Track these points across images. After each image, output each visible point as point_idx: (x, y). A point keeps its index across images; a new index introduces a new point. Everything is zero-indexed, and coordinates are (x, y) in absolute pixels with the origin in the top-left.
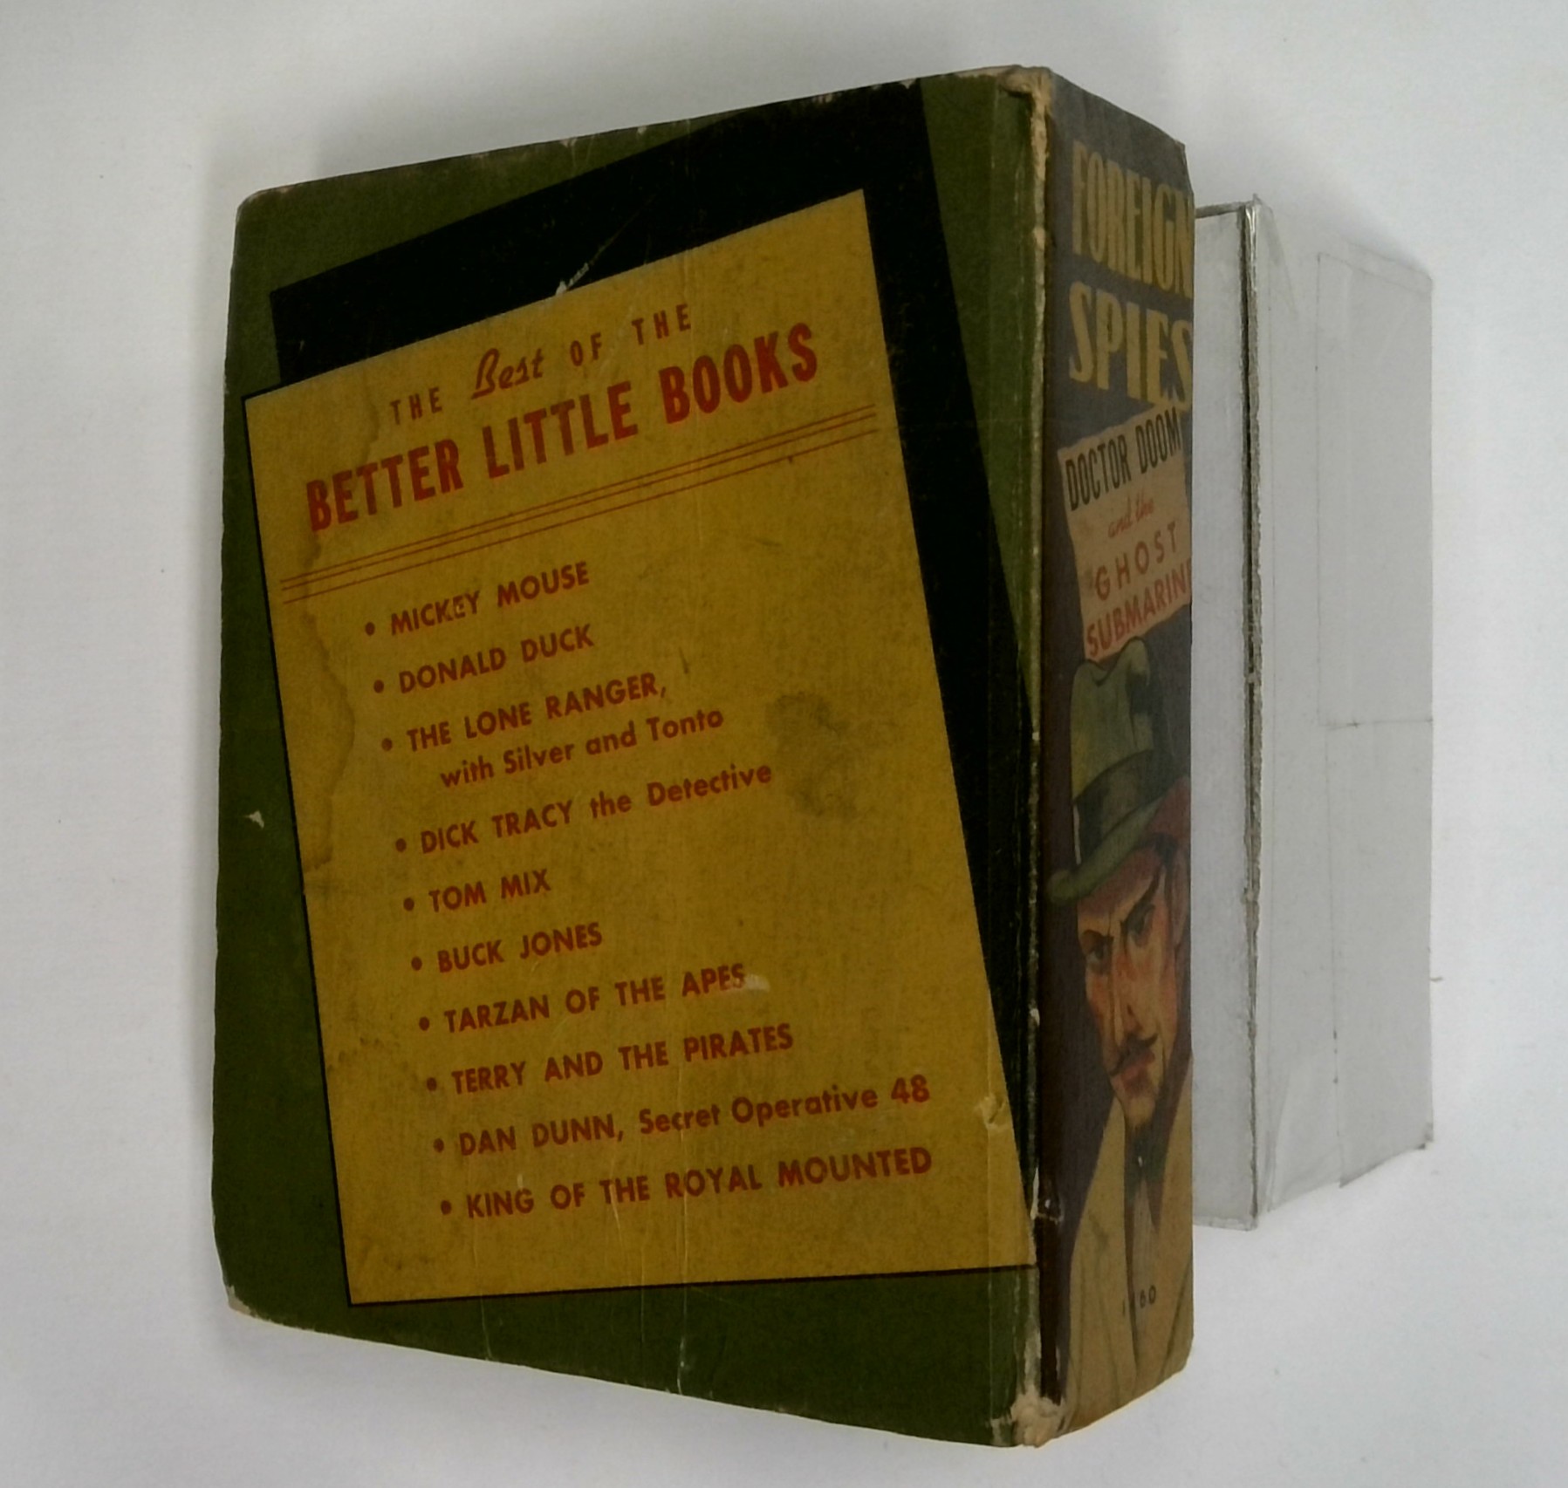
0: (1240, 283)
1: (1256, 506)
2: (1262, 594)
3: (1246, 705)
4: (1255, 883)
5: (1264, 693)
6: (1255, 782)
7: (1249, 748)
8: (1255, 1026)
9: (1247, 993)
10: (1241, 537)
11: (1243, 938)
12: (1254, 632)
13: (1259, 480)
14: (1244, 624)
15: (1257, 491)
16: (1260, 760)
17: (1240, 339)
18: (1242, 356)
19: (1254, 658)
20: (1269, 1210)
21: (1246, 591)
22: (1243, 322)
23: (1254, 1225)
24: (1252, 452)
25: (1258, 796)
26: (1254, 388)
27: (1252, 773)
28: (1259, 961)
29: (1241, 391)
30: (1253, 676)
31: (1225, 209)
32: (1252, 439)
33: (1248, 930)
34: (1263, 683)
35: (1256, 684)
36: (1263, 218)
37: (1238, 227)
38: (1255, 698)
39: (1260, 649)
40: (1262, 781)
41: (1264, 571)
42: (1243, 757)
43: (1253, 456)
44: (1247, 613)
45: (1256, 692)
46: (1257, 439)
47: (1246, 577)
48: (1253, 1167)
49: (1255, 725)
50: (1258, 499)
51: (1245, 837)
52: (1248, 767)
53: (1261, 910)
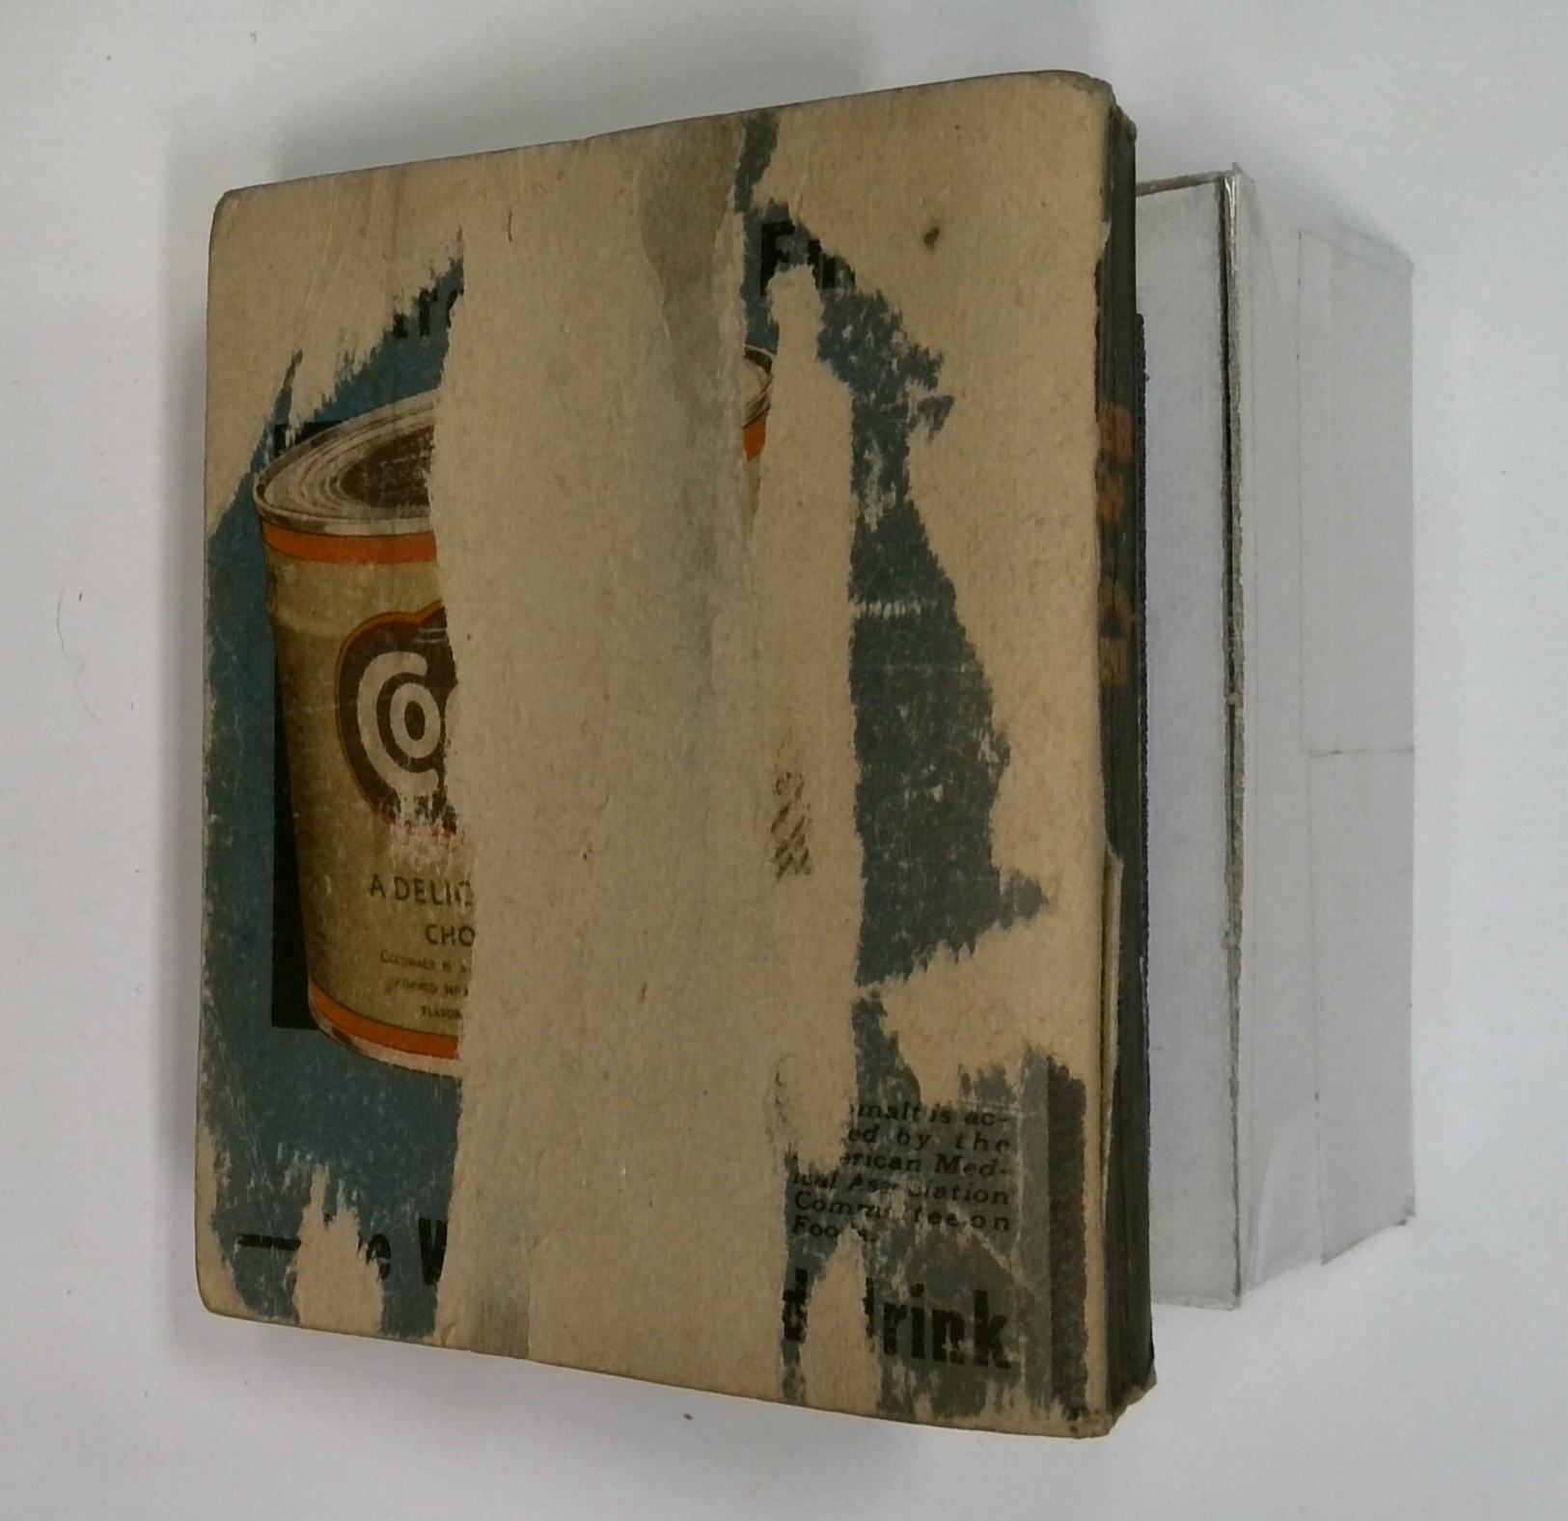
0: (1218, 260)
1: (1238, 507)
2: (1244, 605)
3: (1226, 728)
4: (1237, 926)
5: (1247, 715)
6: (1236, 813)
7: (1229, 775)
8: (1238, 1083)
9: (1229, 1048)
10: (1221, 542)
11: (1224, 986)
12: (1235, 648)
13: (1241, 479)
14: (1224, 638)
15: (1238, 490)
16: (1243, 790)
17: (1219, 323)
18: (1221, 341)
19: (1235, 677)
21: (1226, 603)
22: (1222, 303)
23: (1237, 1304)
24: (1233, 447)
25: (1239, 829)
26: (1235, 377)
27: (1232, 804)
28: (1241, 1013)
29: (1220, 381)
30: (1234, 697)
31: (1202, 180)
32: (1233, 434)
33: (1230, 977)
34: (1245, 704)
35: (1237, 706)
36: (1244, 190)
37: (1216, 199)
38: (1236, 721)
39: (1242, 666)
40: (1244, 813)
41: (1246, 580)
42: (1223, 785)
43: (1233, 452)
44: (1227, 626)
45: (1237, 714)
46: (1238, 435)
47: (1226, 589)
48: (1236, 1240)
49: (1236, 751)
50: (1239, 501)
51: (1226, 875)
52: (1229, 797)
53: (1243, 956)
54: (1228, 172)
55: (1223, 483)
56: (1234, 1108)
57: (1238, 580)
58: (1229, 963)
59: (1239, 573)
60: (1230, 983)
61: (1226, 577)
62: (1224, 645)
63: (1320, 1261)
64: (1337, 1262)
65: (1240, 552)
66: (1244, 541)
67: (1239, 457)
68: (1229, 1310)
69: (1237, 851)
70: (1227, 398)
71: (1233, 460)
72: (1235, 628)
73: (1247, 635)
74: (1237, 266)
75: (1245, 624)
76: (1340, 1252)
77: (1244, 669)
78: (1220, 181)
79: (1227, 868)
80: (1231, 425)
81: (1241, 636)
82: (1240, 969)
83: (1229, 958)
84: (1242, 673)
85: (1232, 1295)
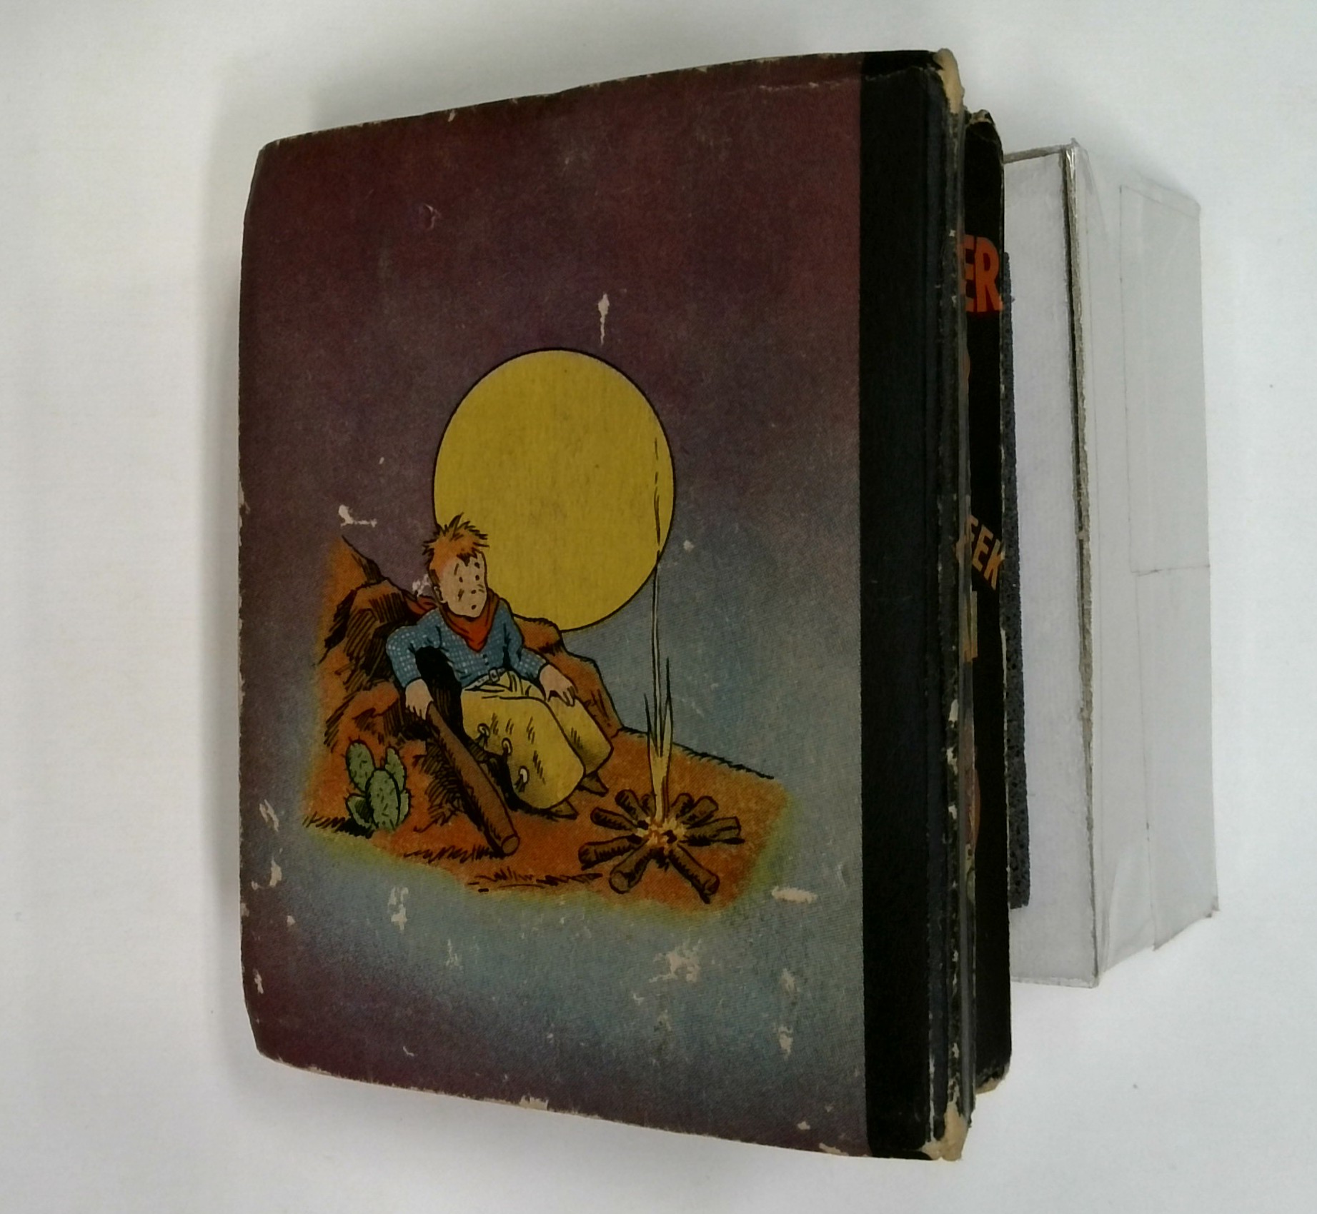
0: (1062, 211)
1: (1082, 394)
2: (1089, 466)
3: (1077, 557)
4: (1088, 703)
5: (1092, 547)
6: (1086, 620)
7: (1080, 592)
8: (1092, 821)
9: (1085, 794)
10: (1070, 419)
11: (1081, 749)
12: (1082, 498)
13: (1084, 372)
14: (1074, 491)
15: (1082, 381)
16: (1090, 602)
17: (1064, 257)
18: (1066, 271)
19: (1083, 519)
20: (1105, 971)
21: (1075, 464)
22: (1066, 243)
23: (1096, 984)
24: (1077, 349)
25: (1088, 632)
26: (1078, 297)
27: (1083, 614)
28: (1093, 767)
29: (1066, 300)
30: (1082, 534)
31: (1048, 151)
32: (1076, 339)
33: (1085, 741)
34: (1091, 539)
35: (1085, 540)
36: (1081, 157)
37: (1060, 166)
38: (1085, 552)
39: (1088, 511)
40: (1092, 620)
41: (1089, 447)
42: (1076, 600)
43: (1077, 353)
44: (1076, 482)
45: (1085, 546)
46: (1081, 340)
47: (1074, 454)
48: (1094, 937)
49: (1085, 574)
50: (1082, 388)
51: (1080, 666)
52: (1081, 609)
53: (1094, 726)
54: (1068, 145)
55: (1070, 375)
56: (1090, 839)
57: (1083, 447)
58: (1084, 731)
59: (1084, 443)
60: (1085, 746)
62: (1074, 496)
63: (1153, 949)
64: (1165, 947)
65: (1084, 426)
66: (1087, 417)
67: (1082, 356)
68: (1090, 987)
69: (1088, 648)
70: (1072, 313)
71: (1077, 359)
72: (1082, 483)
73: (1091, 487)
74: (1079, 214)
75: (1089, 480)
76: (1166, 940)
77: (1090, 513)
78: (1063, 152)
79: (1080, 661)
80: (1075, 332)
81: (1087, 489)
82: (1091, 735)
83: (1084, 728)
84: (1088, 516)
85: (1093, 978)
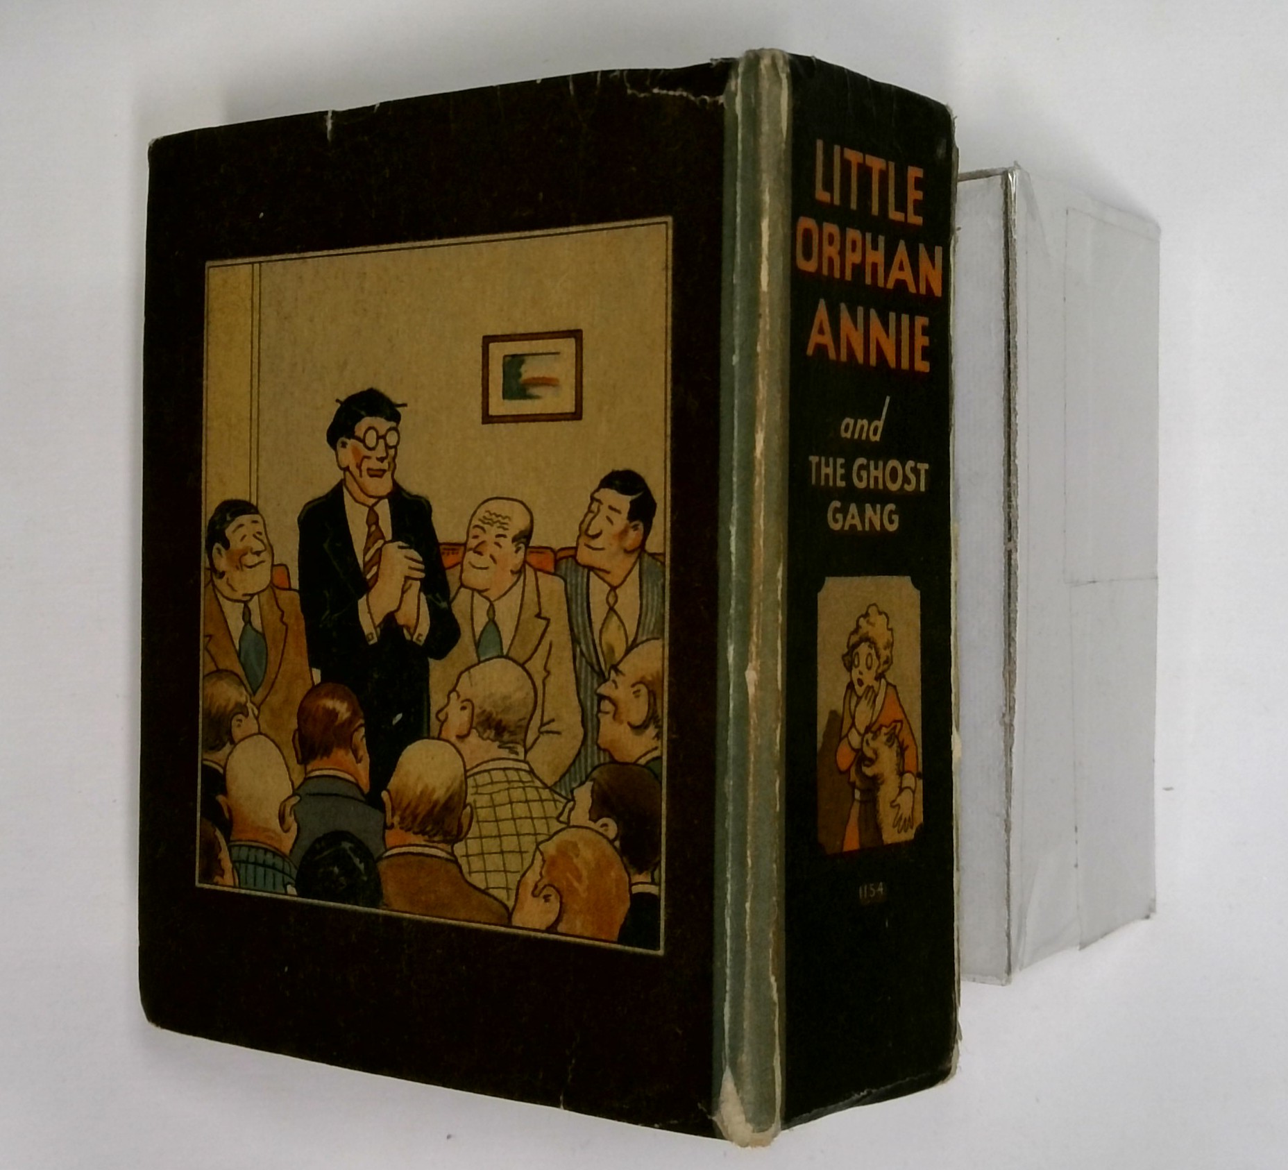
0: (1003, 231)
1: (1015, 409)
2: (1019, 479)
3: (1005, 567)
4: (1011, 709)
6: (1012, 629)
7: (1007, 601)
8: (1010, 823)
9: (1004, 797)
10: (1002, 434)
11: (1002, 753)
12: (1012, 510)
13: (1017, 389)
14: (1004, 502)
15: (1015, 397)
16: (1016, 611)
17: (1003, 276)
18: (1004, 290)
19: (1012, 530)
20: (1020, 970)
21: (1006, 477)
22: (1005, 263)
23: (1008, 981)
24: (1012, 366)
25: (1014, 640)
26: (1014, 316)
27: (1009, 622)
28: (1014, 771)
29: (1003, 318)
30: (1011, 545)
31: (992, 173)
32: (1011, 355)
33: (1006, 746)
34: (1019, 550)
35: (1013, 551)
36: (1022, 180)
37: (1002, 188)
38: (1013, 562)
39: (1017, 523)
40: (1017, 628)
41: (1020, 461)
42: (1002, 608)
43: (1012, 370)
44: (1006, 494)
45: (1013, 557)
46: (1016, 357)
47: (1006, 466)
48: (1008, 936)
49: (1012, 584)
50: (1015, 404)
51: (1003, 672)
52: (1007, 617)
53: (1016, 731)
54: (1010, 168)
55: (1005, 390)
56: (1008, 841)
57: (1014, 461)
58: (1005, 736)
59: (1015, 457)
60: (1005, 750)
61: (1006, 459)
62: (1003, 508)
63: (1078, 948)
64: (1094, 947)
65: (1016, 440)
66: (1019, 433)
67: (1016, 372)
68: (1002, 985)
69: (1012, 655)
70: (1008, 331)
71: (1011, 375)
72: (1012, 495)
73: (1021, 501)
74: (1018, 235)
75: (1019, 493)
76: (1094, 940)
77: (1018, 525)
78: (1005, 174)
79: (1004, 668)
80: (1011, 350)
81: (1016, 501)
82: (1013, 740)
83: (1005, 732)
84: (1017, 528)
85: (1006, 975)
